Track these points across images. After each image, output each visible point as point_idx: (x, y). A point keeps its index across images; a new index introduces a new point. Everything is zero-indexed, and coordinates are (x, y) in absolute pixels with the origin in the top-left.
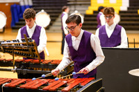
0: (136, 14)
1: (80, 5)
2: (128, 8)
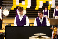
1: (8, 5)
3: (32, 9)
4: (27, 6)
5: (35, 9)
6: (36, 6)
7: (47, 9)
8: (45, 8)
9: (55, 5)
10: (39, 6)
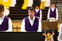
5: (21, 8)
6: (23, 3)
7: (39, 8)
8: (36, 7)
9: (51, 3)
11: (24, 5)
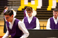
0: (46, 10)
1: (15, 5)
2: (42, 7)
3: (43, 9)
4: (38, 6)
6: (48, 5)
10: (52, 6)
11: (48, 7)
